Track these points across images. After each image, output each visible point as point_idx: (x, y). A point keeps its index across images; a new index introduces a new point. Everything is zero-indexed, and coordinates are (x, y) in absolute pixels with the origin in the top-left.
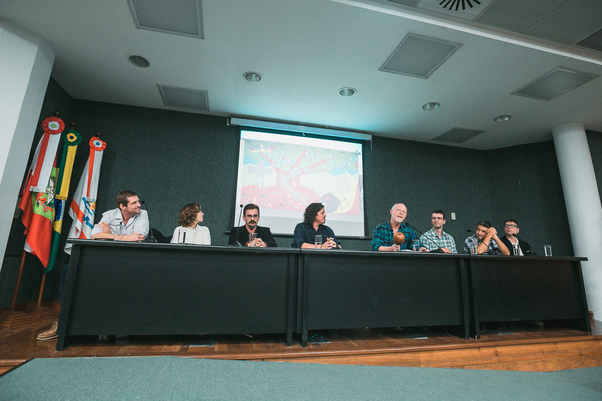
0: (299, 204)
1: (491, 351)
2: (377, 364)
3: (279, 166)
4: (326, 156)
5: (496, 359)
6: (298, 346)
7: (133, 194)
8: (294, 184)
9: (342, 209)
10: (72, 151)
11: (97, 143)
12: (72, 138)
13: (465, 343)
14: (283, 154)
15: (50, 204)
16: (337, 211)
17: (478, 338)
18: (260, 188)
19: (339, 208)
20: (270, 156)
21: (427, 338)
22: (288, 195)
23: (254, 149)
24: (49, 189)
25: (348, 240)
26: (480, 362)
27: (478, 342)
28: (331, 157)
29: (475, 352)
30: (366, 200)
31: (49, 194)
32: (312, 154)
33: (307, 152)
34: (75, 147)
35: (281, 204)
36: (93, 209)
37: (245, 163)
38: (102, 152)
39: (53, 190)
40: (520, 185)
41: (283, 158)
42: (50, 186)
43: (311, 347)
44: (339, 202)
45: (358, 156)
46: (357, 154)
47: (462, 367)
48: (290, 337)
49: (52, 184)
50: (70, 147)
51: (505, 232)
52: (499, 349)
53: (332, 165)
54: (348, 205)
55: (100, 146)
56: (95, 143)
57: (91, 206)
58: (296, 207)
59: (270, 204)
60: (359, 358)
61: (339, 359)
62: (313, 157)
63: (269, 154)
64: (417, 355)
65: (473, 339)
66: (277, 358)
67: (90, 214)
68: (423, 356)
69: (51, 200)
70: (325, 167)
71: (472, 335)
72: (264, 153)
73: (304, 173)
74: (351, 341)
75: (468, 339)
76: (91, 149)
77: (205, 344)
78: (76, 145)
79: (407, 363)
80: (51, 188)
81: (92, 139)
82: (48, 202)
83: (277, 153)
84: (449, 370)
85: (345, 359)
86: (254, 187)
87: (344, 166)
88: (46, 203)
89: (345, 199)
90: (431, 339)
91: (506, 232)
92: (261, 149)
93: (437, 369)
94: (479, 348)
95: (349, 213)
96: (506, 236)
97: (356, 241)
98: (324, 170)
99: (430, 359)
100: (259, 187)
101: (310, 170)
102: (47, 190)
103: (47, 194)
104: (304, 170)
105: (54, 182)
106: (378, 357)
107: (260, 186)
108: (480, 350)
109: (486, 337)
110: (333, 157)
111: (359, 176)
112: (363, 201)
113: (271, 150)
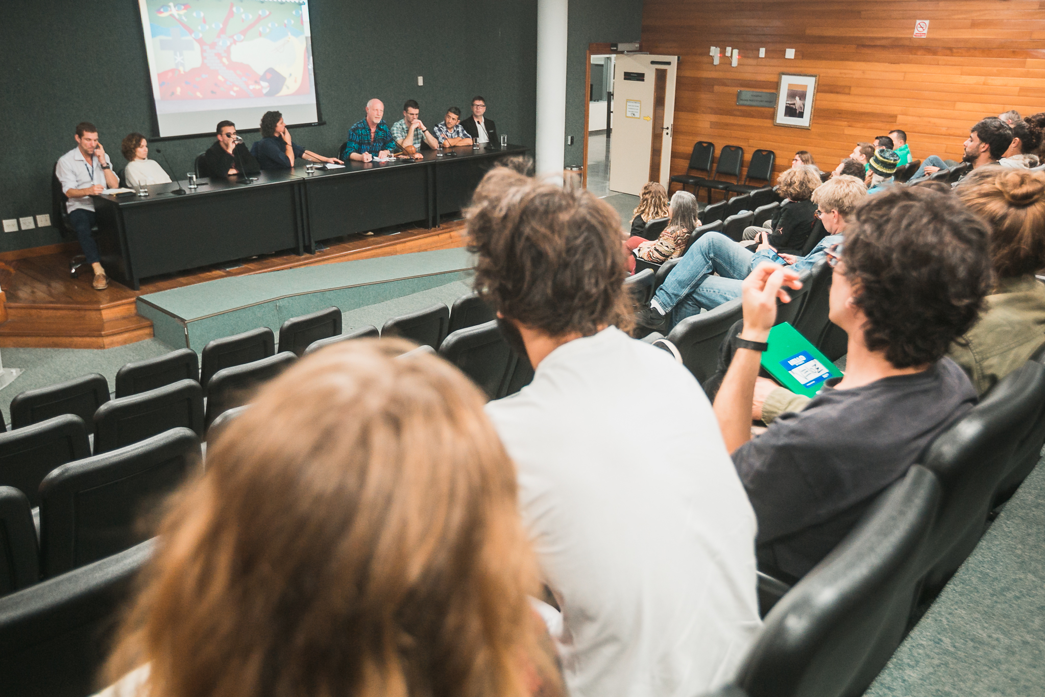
0: (235, 89)
1: (447, 235)
2: (367, 258)
3: (201, 35)
4: (260, 12)
5: (450, 241)
6: (308, 255)
7: (92, 130)
8: (225, 60)
9: (288, 88)
13: (429, 233)
14: (202, 14)
16: (281, 93)
17: (439, 227)
18: (182, 72)
19: (284, 88)
20: (185, 20)
21: (400, 233)
22: (220, 78)
23: (162, 10)
25: (298, 129)
26: (439, 245)
27: (439, 230)
28: (267, 13)
29: (436, 238)
30: (316, 71)
32: (242, 10)
33: (234, 9)
35: (213, 92)
37: (154, 35)
40: (500, 35)
41: (204, 22)
43: (319, 253)
44: (284, 79)
45: (303, 6)
46: (300, 4)
47: (426, 250)
48: (301, 249)
51: (473, 112)
52: (452, 234)
53: (270, 25)
54: (296, 81)
58: (232, 93)
59: (198, 94)
60: (355, 256)
61: (342, 259)
62: (243, 16)
63: (184, 18)
64: (395, 247)
65: (435, 229)
66: (301, 265)
68: (399, 247)
70: (261, 29)
71: (434, 226)
72: (177, 17)
73: (235, 42)
74: (343, 245)
75: (431, 229)
77: (236, 266)
79: (388, 253)
83: (194, 14)
84: (417, 253)
85: (346, 258)
86: (173, 71)
87: (285, 25)
89: (291, 75)
90: (403, 233)
91: (475, 113)
92: (171, 10)
93: (409, 254)
94: (438, 235)
95: (298, 93)
96: (474, 117)
97: (307, 129)
98: (260, 35)
99: (404, 248)
100: (179, 71)
101: (242, 37)
104: (235, 37)
106: (364, 253)
107: (181, 69)
109: (444, 226)
110: (270, 13)
111: (307, 38)
112: (313, 74)
113: (185, 11)
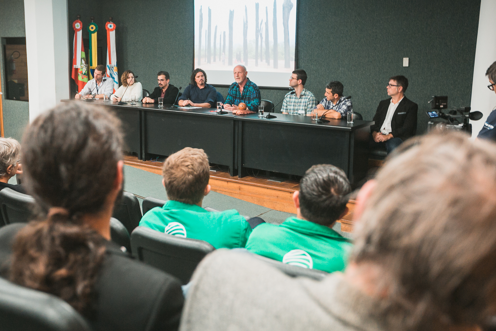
1: (236, 186)
10: (94, 37)
11: (110, 26)
12: (92, 28)
15: (85, 74)
21: (216, 171)
24: (82, 65)
29: (225, 184)
31: (83, 68)
34: (96, 33)
36: (116, 71)
38: (114, 31)
39: (85, 66)
42: (83, 63)
49: (83, 62)
50: (93, 35)
55: (112, 28)
56: (109, 26)
57: (114, 70)
67: (114, 75)
69: (85, 71)
76: (107, 31)
78: (95, 32)
80: (83, 64)
81: (107, 24)
82: (84, 73)
88: (82, 73)
102: (81, 66)
103: (82, 68)
105: (84, 60)
108: (228, 183)
